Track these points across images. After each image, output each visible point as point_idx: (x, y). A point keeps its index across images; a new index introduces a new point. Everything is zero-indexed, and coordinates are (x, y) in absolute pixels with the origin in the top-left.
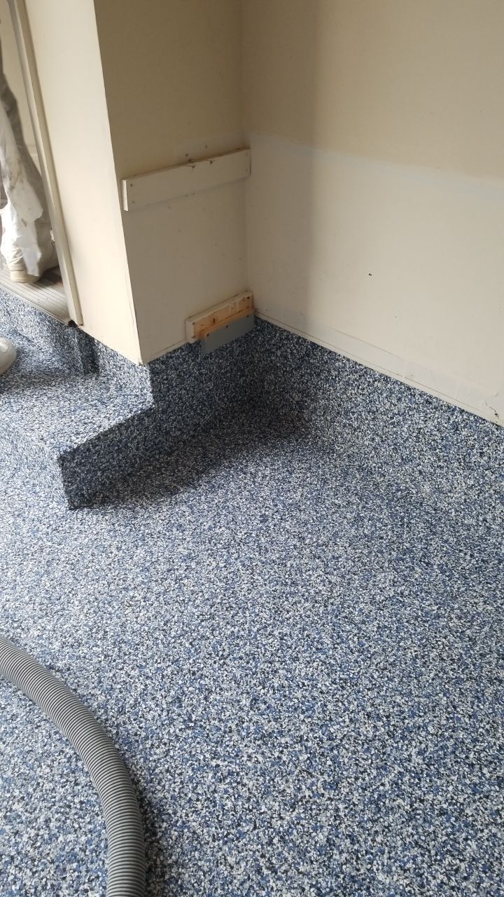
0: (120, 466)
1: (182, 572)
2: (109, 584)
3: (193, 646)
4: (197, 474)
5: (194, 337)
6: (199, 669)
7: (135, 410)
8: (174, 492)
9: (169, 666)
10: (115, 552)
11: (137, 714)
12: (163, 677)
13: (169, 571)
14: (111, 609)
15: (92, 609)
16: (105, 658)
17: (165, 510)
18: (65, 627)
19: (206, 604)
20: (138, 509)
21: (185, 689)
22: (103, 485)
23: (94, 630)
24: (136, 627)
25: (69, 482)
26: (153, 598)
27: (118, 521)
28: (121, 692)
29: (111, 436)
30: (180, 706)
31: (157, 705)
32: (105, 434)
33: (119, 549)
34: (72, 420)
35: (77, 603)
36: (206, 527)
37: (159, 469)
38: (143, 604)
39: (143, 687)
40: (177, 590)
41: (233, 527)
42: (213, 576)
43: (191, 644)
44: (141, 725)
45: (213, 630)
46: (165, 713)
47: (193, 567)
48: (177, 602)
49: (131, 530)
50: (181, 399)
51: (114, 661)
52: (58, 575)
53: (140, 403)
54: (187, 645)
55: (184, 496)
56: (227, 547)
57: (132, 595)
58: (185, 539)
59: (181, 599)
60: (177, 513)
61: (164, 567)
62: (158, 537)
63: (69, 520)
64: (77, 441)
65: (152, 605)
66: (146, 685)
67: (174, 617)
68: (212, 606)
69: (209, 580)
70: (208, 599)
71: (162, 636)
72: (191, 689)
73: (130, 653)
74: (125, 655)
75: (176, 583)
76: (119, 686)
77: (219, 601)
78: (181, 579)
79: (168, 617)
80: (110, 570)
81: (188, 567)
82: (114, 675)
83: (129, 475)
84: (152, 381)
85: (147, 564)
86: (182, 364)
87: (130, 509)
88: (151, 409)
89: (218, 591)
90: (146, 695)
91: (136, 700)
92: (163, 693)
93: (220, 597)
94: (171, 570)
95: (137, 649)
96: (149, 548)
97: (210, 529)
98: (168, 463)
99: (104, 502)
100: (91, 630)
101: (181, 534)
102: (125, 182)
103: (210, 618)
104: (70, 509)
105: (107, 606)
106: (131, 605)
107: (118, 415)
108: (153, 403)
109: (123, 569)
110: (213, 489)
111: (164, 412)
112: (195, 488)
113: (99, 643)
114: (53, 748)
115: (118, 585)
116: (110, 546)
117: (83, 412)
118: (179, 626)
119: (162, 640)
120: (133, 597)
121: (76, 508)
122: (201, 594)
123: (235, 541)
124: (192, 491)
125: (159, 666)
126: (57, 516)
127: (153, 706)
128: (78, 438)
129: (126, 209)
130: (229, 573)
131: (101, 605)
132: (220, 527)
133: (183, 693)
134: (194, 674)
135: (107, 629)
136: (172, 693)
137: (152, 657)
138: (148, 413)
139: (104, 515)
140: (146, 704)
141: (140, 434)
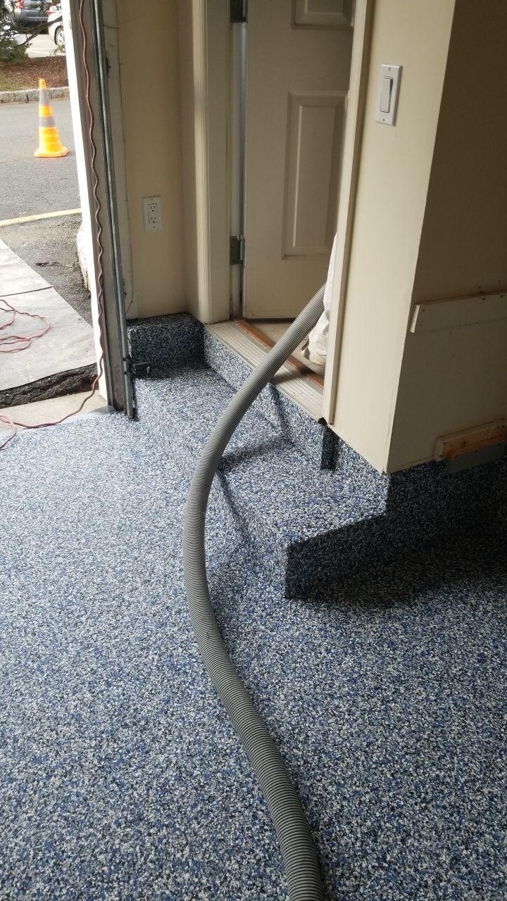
0: (339, 566)
1: (389, 694)
2: (315, 686)
3: (394, 778)
4: (414, 591)
5: (442, 456)
6: (399, 806)
7: (366, 514)
8: (388, 605)
9: (368, 792)
10: (324, 654)
11: (330, 834)
12: (360, 803)
13: (376, 689)
14: (314, 713)
15: (297, 708)
16: (304, 763)
17: (377, 622)
18: (269, 719)
19: (412, 736)
20: (350, 613)
21: (382, 824)
22: (320, 580)
23: (297, 731)
24: (338, 740)
25: (291, 571)
26: (358, 714)
27: (330, 621)
28: (316, 806)
29: (339, 535)
30: (375, 841)
31: (351, 832)
32: (335, 533)
33: (328, 651)
34: (305, 513)
35: (282, 697)
36: (419, 652)
37: (375, 578)
38: (347, 717)
39: (339, 807)
40: (383, 713)
41: (447, 659)
42: (421, 707)
43: (392, 775)
44: (333, 848)
45: (417, 767)
46: (358, 844)
47: (402, 691)
48: (382, 725)
49: (341, 634)
50: (411, 512)
51: (313, 770)
52: (267, 662)
53: (371, 509)
54: (388, 776)
55: (399, 612)
56: (440, 679)
57: (337, 704)
58: (396, 659)
59: (387, 723)
60: (390, 628)
61: (373, 684)
62: (368, 650)
63: (283, 609)
64: (308, 534)
65: (356, 721)
66: (342, 806)
67: (377, 740)
68: (418, 740)
69: (417, 711)
70: (414, 731)
71: (363, 758)
72: (388, 825)
73: (330, 766)
74: (325, 766)
75: (383, 705)
76: (315, 799)
77: (426, 736)
78: (388, 702)
79: (371, 739)
80: (318, 671)
81: (396, 691)
82: (311, 785)
83: (345, 576)
84: (390, 490)
85: (355, 676)
86: (421, 479)
87: (343, 611)
88: (381, 517)
89: (426, 725)
90: (341, 816)
91: (331, 819)
92: (359, 821)
93: (427, 733)
94: (378, 688)
95: (337, 764)
96: (358, 658)
97: (423, 654)
98: (384, 573)
99: (318, 598)
100: (293, 729)
101: (391, 652)
102: (418, 307)
103: (415, 753)
104: (286, 597)
105: (311, 708)
106: (334, 715)
107: (349, 517)
108: (385, 512)
109: (331, 674)
110: (429, 612)
111: (392, 522)
112: (411, 606)
113: (300, 746)
114: (244, 844)
115: (324, 689)
116: (320, 645)
117: (316, 506)
118: (382, 752)
119: (363, 762)
120: (338, 706)
121: (290, 598)
122: (407, 724)
123: (449, 675)
124: (407, 609)
125: (357, 789)
126: (273, 602)
127: (347, 831)
128: (309, 531)
129: (413, 330)
130: (440, 709)
131: (305, 706)
132: (434, 656)
133: (380, 827)
134: (393, 809)
135: (309, 734)
136: (369, 823)
137: (351, 777)
138: (377, 520)
139: (317, 611)
140: (340, 827)
141: (365, 539)
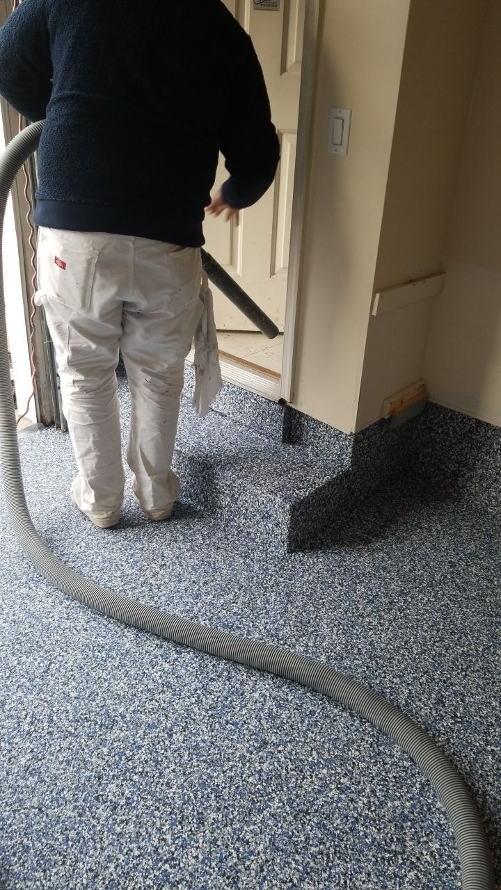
0: (322, 519)
1: (402, 604)
2: (346, 612)
3: (436, 661)
4: (381, 527)
5: (389, 414)
6: (448, 679)
8: (367, 542)
9: (422, 676)
10: (339, 587)
11: (411, 711)
12: (421, 684)
13: (391, 603)
14: (355, 631)
15: (340, 631)
16: (367, 668)
17: (366, 555)
18: (324, 644)
19: (432, 630)
20: (343, 553)
21: (443, 694)
22: (310, 533)
23: (349, 647)
24: (383, 645)
26: (387, 624)
27: (331, 563)
28: (392, 695)
30: (444, 706)
31: (425, 705)
33: (341, 585)
35: (325, 626)
36: (407, 570)
37: (348, 524)
38: (380, 628)
39: (407, 691)
40: (404, 619)
41: (429, 570)
42: (429, 608)
43: (433, 659)
44: (418, 720)
45: (447, 649)
46: (434, 712)
47: (410, 600)
48: (407, 627)
49: (345, 570)
51: (376, 671)
52: (300, 604)
53: (338, 466)
54: (431, 661)
55: (378, 545)
56: (431, 585)
57: (368, 620)
58: (393, 579)
59: (410, 625)
60: (378, 558)
61: (387, 600)
62: (370, 577)
63: (290, 562)
64: (301, 494)
65: (388, 629)
66: (410, 690)
67: (410, 638)
68: (438, 631)
69: (427, 611)
70: (432, 626)
71: (407, 653)
72: (447, 693)
73: (386, 665)
74: (383, 667)
75: (401, 613)
76: (388, 690)
77: (442, 627)
78: (404, 610)
79: (405, 639)
80: (342, 601)
81: (405, 601)
82: (380, 682)
83: (326, 526)
84: (354, 448)
85: (371, 598)
87: (337, 553)
88: (348, 471)
89: (438, 620)
90: (413, 697)
91: (406, 701)
92: (426, 696)
93: (441, 624)
94: (392, 602)
95: (391, 662)
96: (367, 584)
97: (410, 571)
98: (352, 518)
99: (313, 548)
100: (346, 647)
101: (388, 575)
102: (378, 295)
103: (440, 641)
104: (288, 552)
105: (351, 629)
106: (371, 629)
107: (325, 476)
108: (350, 467)
109: (353, 601)
110: (399, 540)
111: (355, 474)
112: (384, 539)
113: (357, 657)
114: (354, 737)
115: (353, 613)
116: (333, 582)
117: (295, 472)
118: (417, 646)
119: (408, 656)
120: (370, 623)
121: (292, 552)
122: (425, 622)
123: (436, 581)
124: (383, 541)
125: (414, 675)
126: (279, 558)
127: (422, 706)
128: (301, 492)
129: (374, 313)
130: (442, 606)
131: (346, 628)
132: (419, 570)
133: (442, 696)
134: (445, 682)
135: (360, 647)
136: (433, 696)
137: (406, 668)
139: (317, 558)
140: (415, 704)
